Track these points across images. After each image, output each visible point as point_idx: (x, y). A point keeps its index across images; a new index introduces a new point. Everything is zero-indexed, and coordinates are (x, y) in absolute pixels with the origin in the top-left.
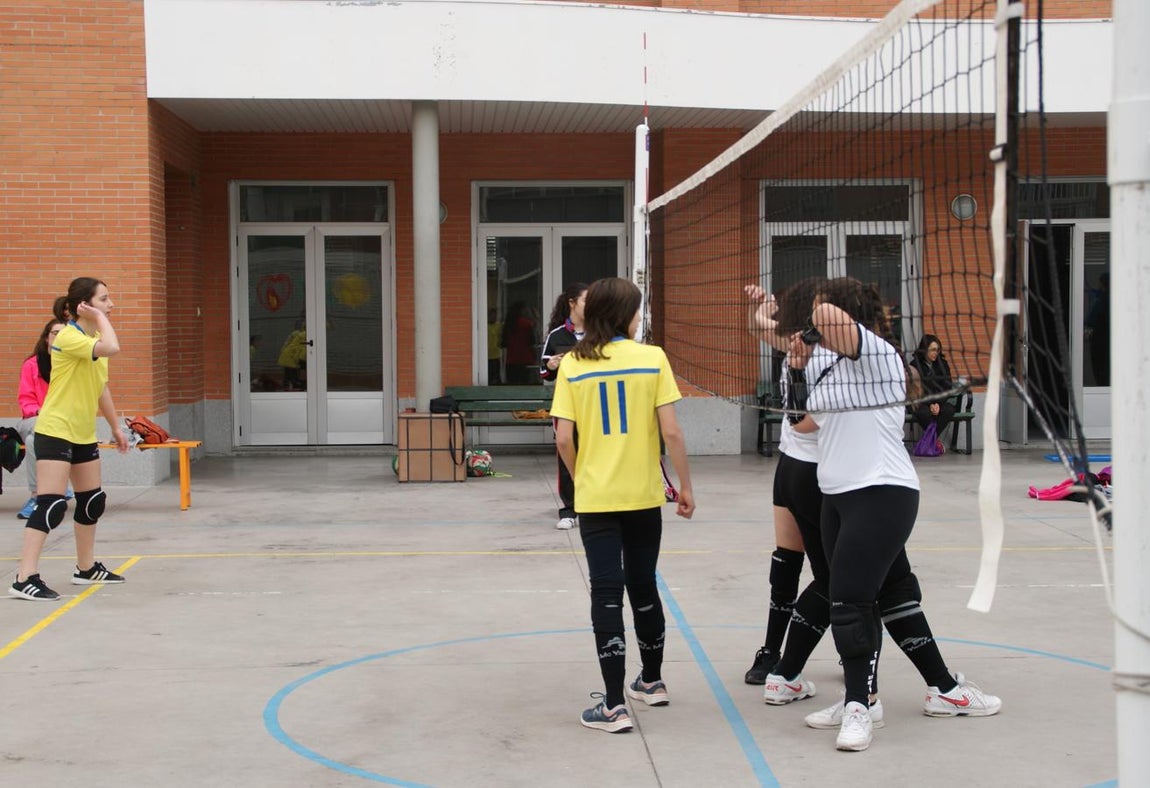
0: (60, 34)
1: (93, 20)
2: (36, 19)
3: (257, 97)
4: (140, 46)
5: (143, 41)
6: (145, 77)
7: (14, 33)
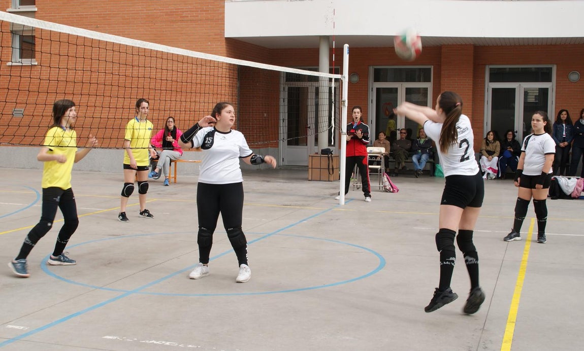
0: (197, 16)
1: (208, 11)
2: (190, 11)
3: (261, 36)
4: (223, 19)
5: (224, 17)
6: (224, 30)
7: (184, 17)
